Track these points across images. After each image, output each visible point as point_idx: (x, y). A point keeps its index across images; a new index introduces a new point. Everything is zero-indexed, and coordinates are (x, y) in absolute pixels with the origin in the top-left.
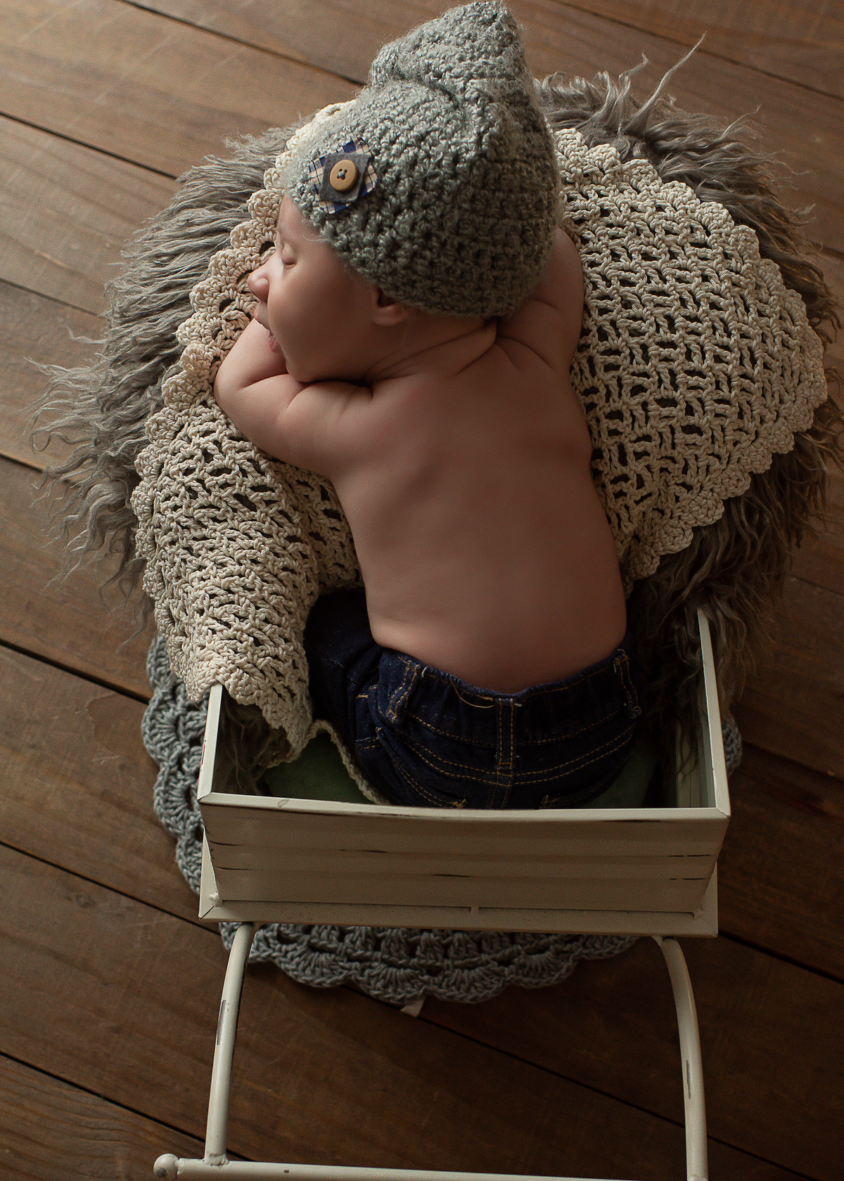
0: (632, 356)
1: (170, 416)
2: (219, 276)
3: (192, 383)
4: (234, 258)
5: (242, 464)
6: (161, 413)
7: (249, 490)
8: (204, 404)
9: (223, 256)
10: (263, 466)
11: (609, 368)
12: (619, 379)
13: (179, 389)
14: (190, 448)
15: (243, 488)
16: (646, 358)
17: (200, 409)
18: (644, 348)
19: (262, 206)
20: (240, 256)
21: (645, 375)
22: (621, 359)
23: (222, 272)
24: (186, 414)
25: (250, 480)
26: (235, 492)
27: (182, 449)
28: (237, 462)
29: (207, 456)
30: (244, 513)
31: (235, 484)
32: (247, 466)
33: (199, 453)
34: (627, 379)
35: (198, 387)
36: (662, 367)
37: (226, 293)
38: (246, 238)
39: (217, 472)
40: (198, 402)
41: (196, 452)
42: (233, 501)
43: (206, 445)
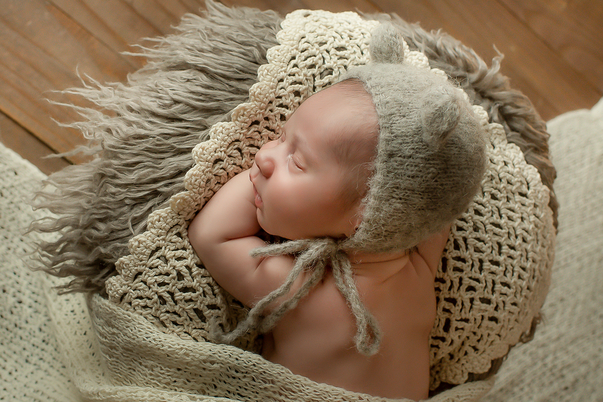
0: (473, 265)
1: (150, 238)
2: (216, 140)
3: (172, 218)
4: (229, 129)
5: (205, 287)
6: (142, 235)
7: (206, 308)
8: (179, 235)
9: (221, 126)
10: (217, 291)
11: (456, 269)
12: (461, 279)
13: (161, 219)
14: (167, 268)
15: (202, 305)
16: (481, 269)
17: (175, 238)
18: (481, 261)
19: (260, 94)
20: (233, 128)
21: (478, 280)
22: (466, 266)
23: (218, 137)
24: (163, 239)
25: (209, 300)
26: (195, 307)
27: (159, 267)
28: (202, 285)
29: (180, 276)
30: (197, 323)
31: (197, 301)
32: (208, 289)
33: (174, 273)
34: (467, 282)
35: (176, 221)
36: (490, 278)
37: (219, 154)
38: (243, 115)
39: (185, 289)
40: (175, 232)
41: (172, 272)
42: (192, 314)
43: (181, 269)
